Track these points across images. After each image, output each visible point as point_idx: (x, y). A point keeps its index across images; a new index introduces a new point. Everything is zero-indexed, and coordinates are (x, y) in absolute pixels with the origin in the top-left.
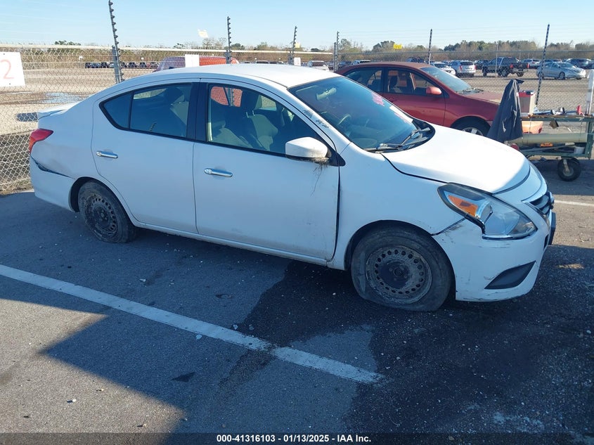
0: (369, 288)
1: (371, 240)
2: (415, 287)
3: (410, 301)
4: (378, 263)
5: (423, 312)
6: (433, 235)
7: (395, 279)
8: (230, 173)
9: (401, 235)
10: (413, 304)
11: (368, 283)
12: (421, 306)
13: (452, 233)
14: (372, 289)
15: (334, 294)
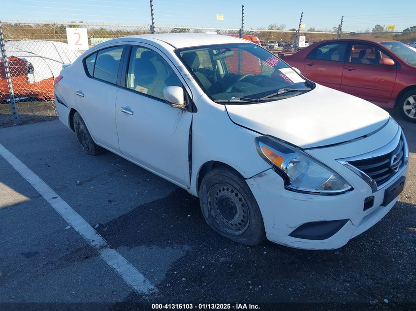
0: (210, 216)
1: (209, 176)
2: (240, 222)
3: (237, 233)
4: (217, 196)
5: (244, 245)
6: (246, 179)
7: (227, 212)
8: (133, 112)
9: (227, 175)
10: (238, 236)
11: (209, 211)
12: (244, 239)
13: (259, 180)
14: (213, 217)
15: (189, 216)
